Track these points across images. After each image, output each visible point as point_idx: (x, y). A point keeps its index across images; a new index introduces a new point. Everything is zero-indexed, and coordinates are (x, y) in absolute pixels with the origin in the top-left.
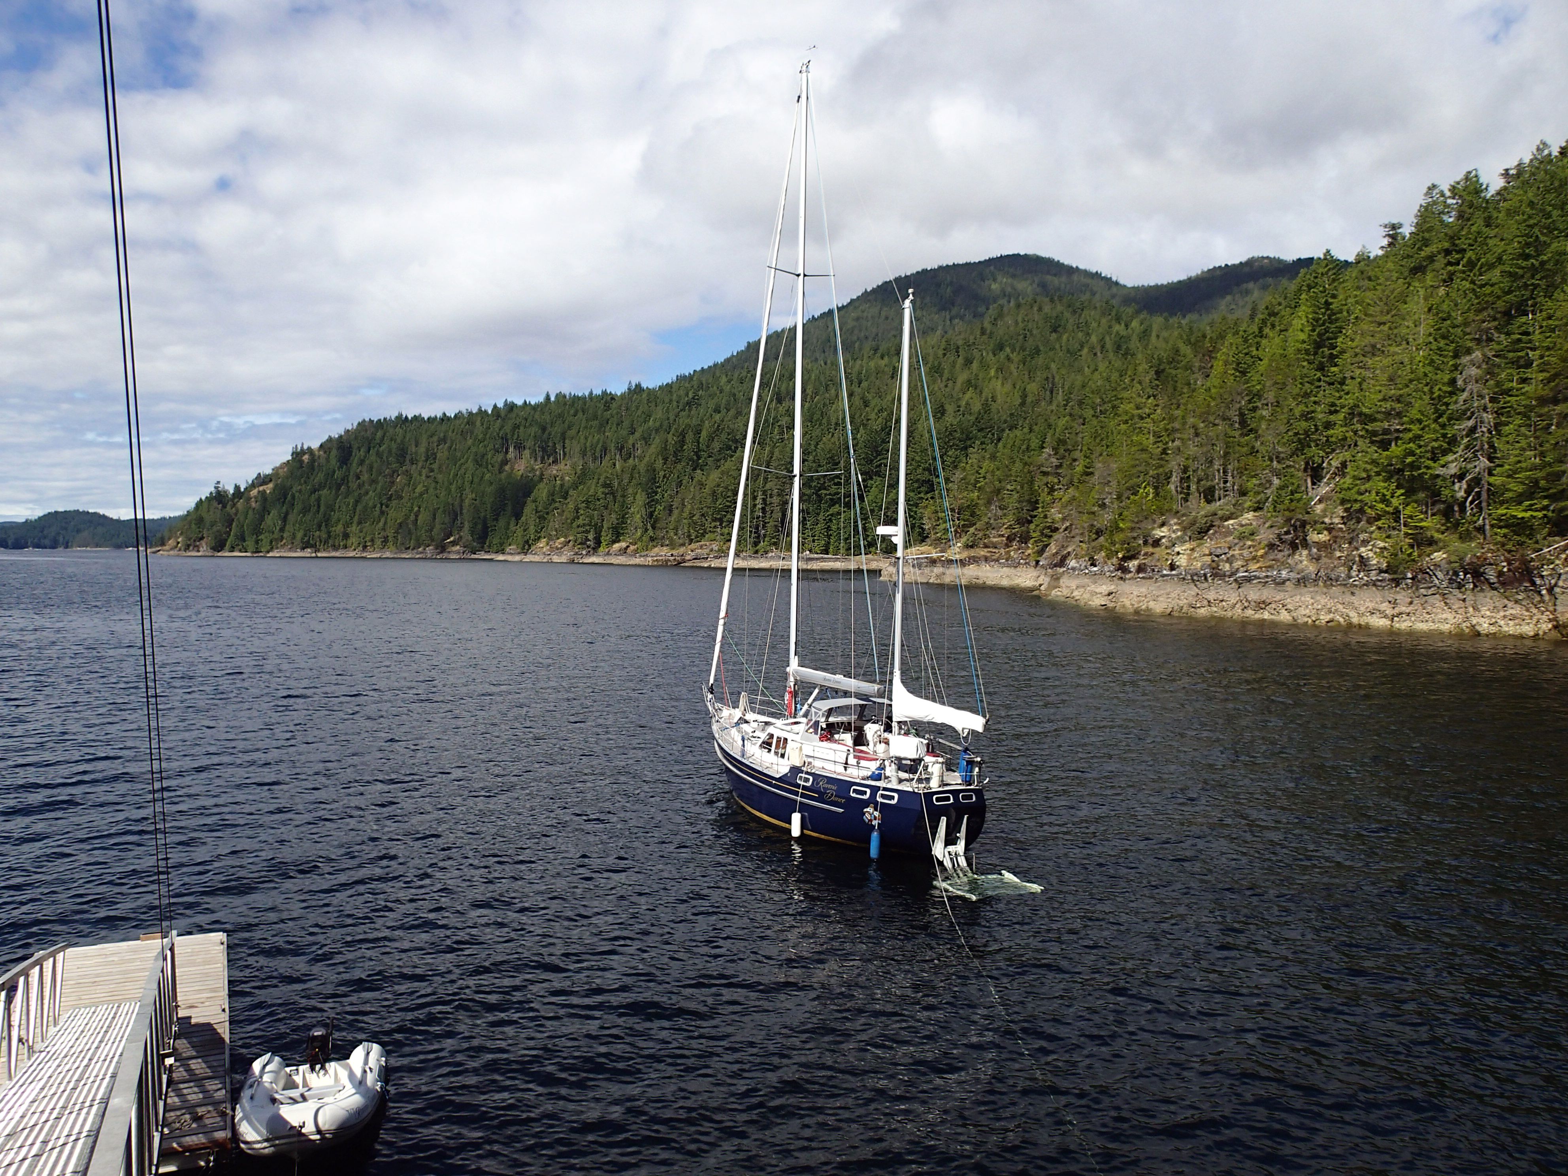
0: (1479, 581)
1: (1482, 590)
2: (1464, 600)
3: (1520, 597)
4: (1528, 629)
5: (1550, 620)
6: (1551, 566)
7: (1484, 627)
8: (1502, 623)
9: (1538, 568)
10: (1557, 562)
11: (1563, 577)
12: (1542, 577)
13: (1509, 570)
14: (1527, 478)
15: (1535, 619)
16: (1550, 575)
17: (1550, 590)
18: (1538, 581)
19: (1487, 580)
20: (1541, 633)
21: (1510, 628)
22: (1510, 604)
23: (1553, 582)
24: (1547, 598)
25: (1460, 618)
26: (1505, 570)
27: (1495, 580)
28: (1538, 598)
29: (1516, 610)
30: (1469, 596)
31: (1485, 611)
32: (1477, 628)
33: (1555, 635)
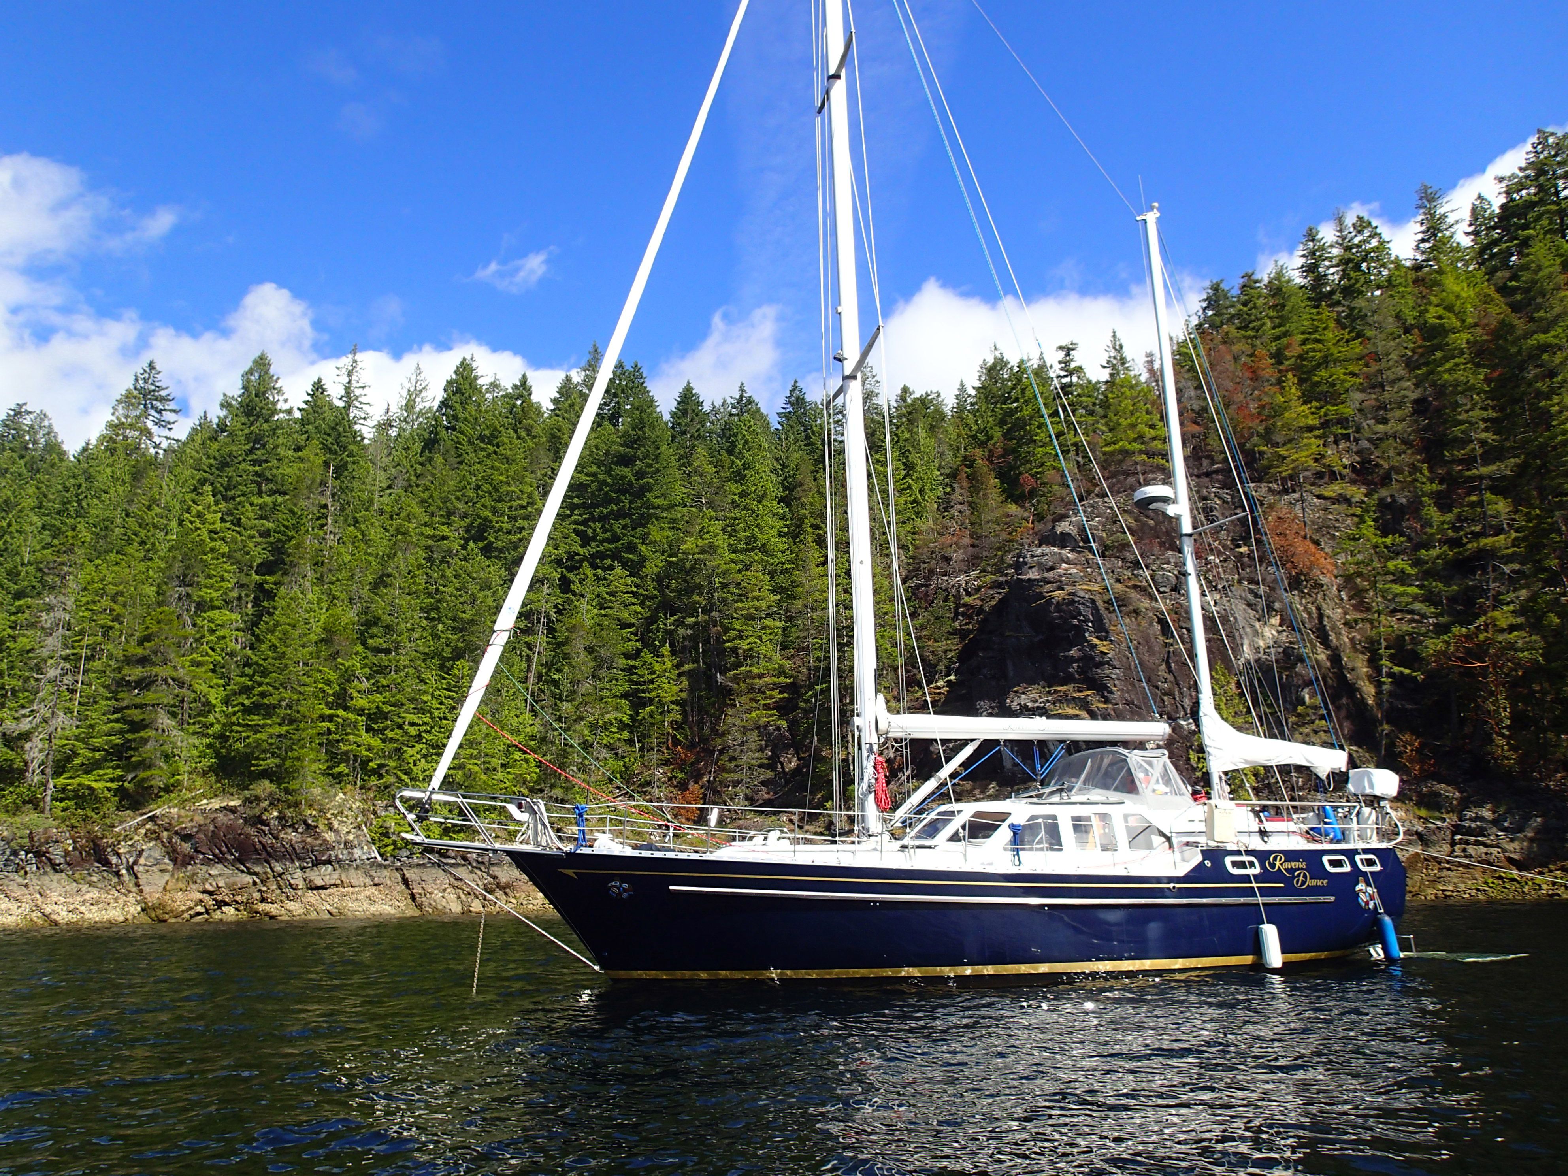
0: (41, 862)
1: (45, 873)
2: (26, 886)
3: (95, 879)
4: (115, 914)
5: (138, 902)
6: (130, 843)
7: (63, 916)
8: (83, 909)
9: (113, 845)
10: (136, 838)
11: (145, 854)
12: (118, 855)
13: (75, 849)
14: (107, 743)
15: (121, 901)
16: (129, 852)
17: (130, 868)
18: (114, 860)
19: (50, 860)
20: (130, 917)
21: (94, 915)
22: (84, 888)
23: (131, 860)
24: (126, 878)
25: (26, 907)
26: (70, 848)
27: (62, 861)
28: (115, 880)
29: (94, 894)
30: (31, 880)
31: (54, 896)
32: (53, 917)
33: (144, 918)
